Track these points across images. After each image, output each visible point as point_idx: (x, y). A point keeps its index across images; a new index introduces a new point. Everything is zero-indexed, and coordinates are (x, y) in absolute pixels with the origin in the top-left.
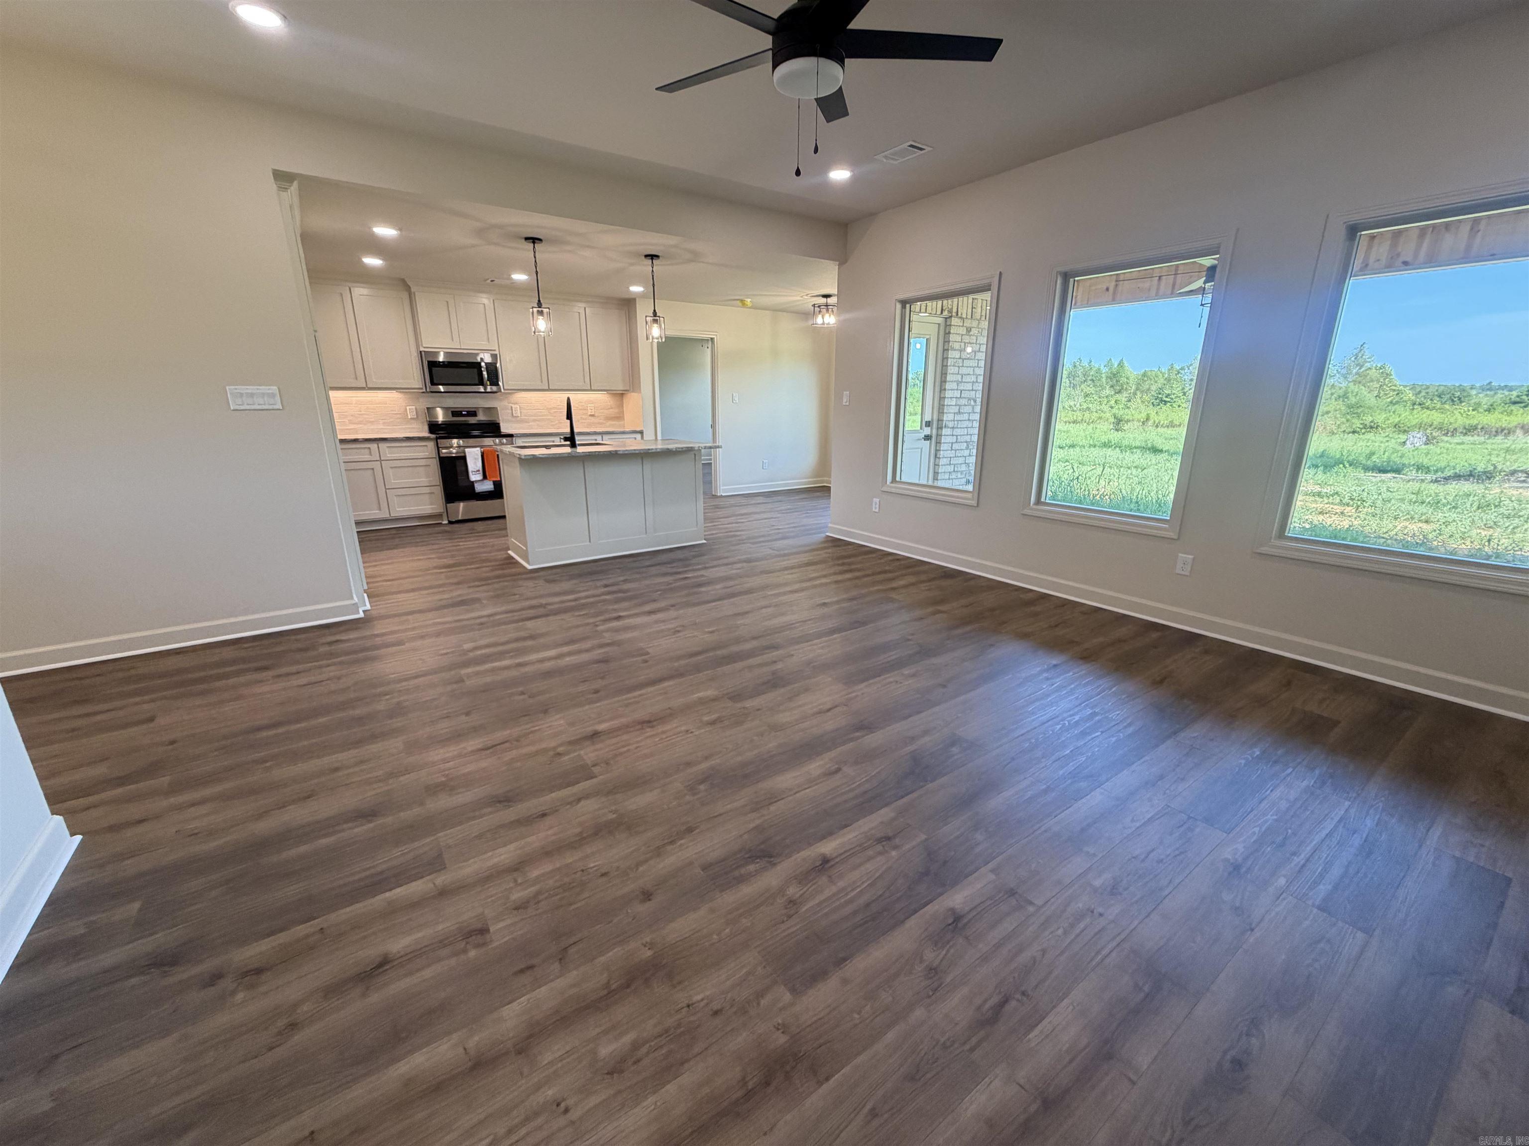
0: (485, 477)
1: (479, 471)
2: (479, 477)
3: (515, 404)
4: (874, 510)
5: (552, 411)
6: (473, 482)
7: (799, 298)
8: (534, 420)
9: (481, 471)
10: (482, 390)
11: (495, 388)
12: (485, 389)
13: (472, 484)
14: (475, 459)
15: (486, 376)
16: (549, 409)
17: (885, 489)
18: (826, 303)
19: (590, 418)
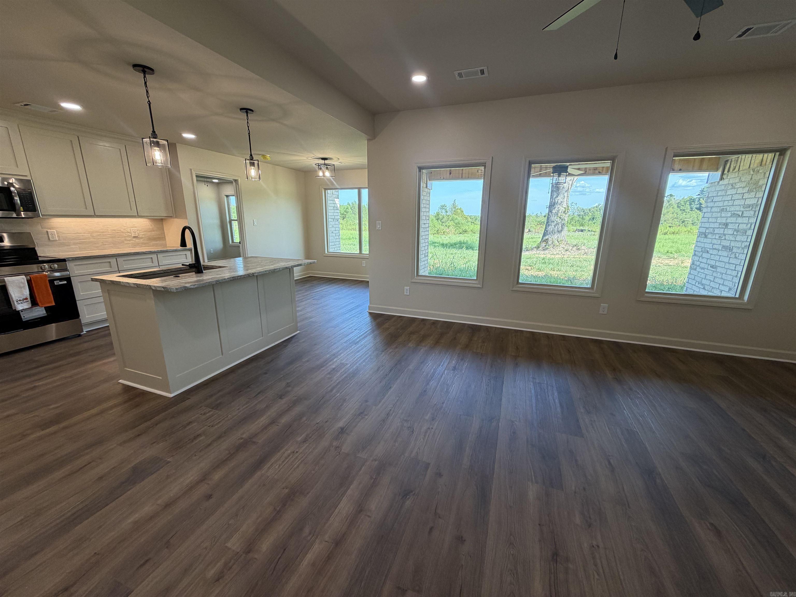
0: (34, 303)
1: (26, 299)
2: (26, 305)
3: (50, 228)
4: (405, 293)
6: (19, 311)
7: (305, 158)
8: (74, 244)
9: (29, 300)
10: (14, 215)
11: (30, 214)
12: (19, 214)
13: (18, 313)
14: (20, 287)
15: (19, 202)
17: (414, 281)
18: (325, 163)
19: (134, 239)
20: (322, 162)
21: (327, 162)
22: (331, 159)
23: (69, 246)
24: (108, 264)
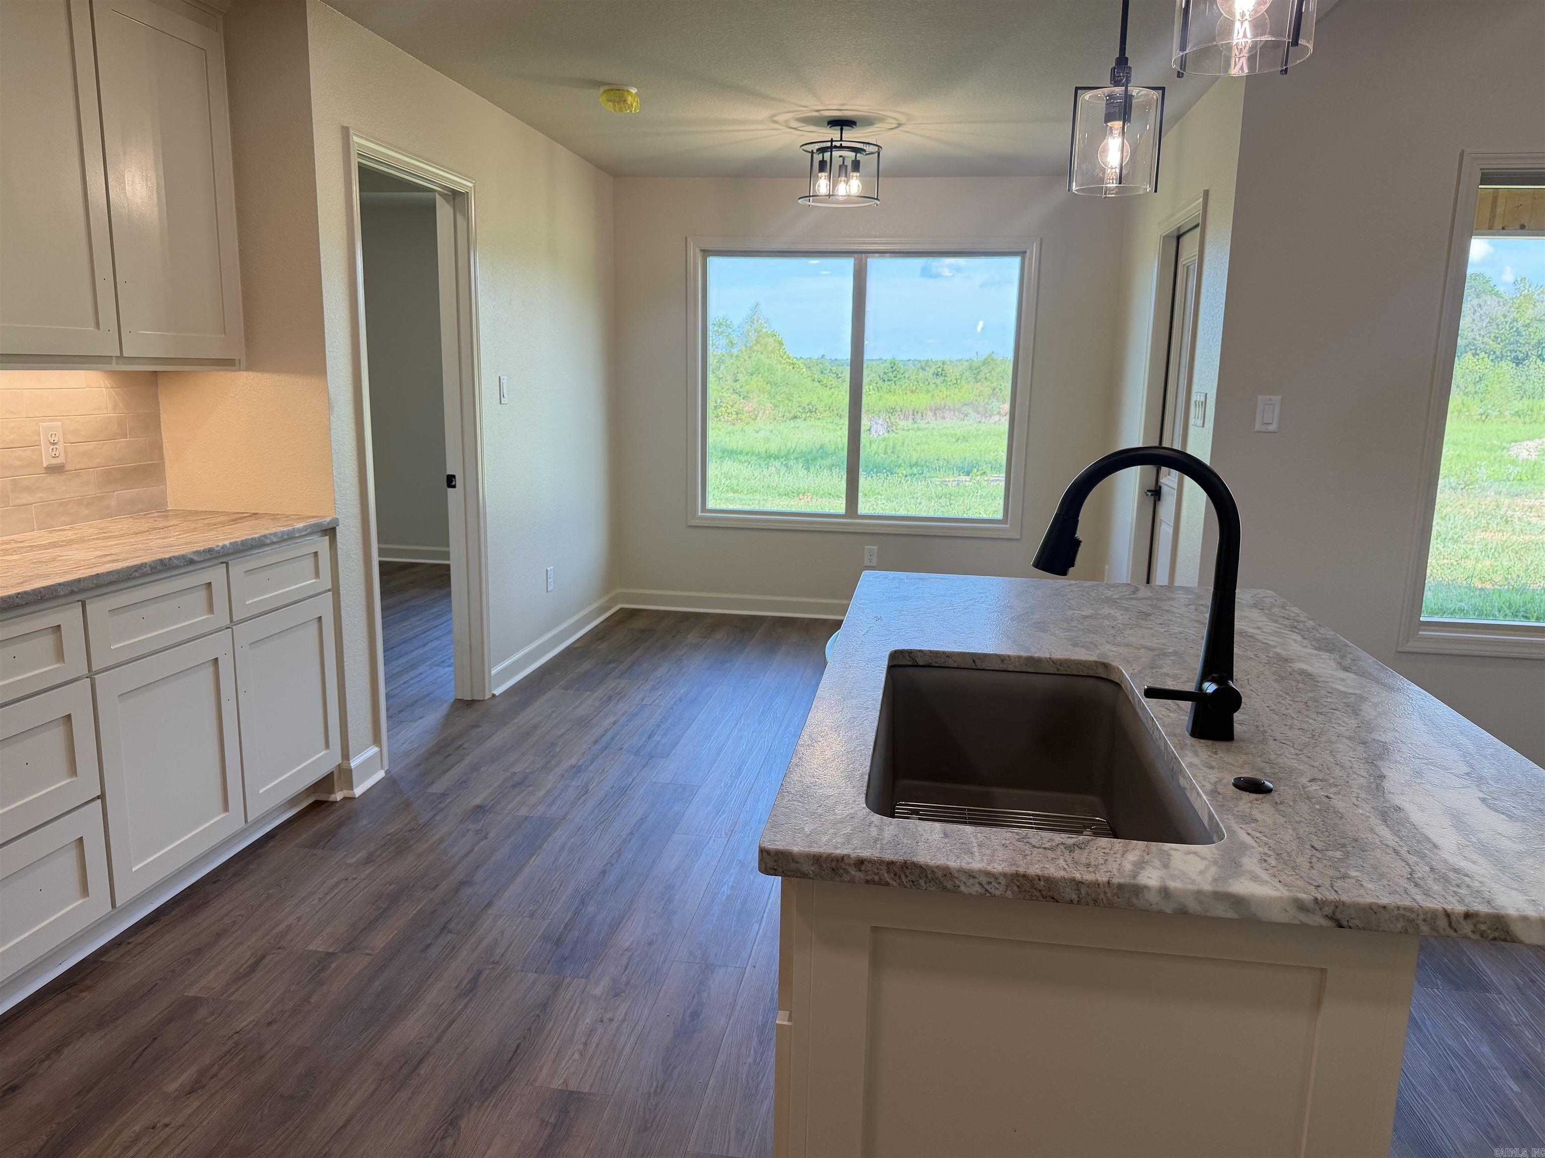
17: (1411, 646)
18: (841, 140)
19: (51, 480)
20: (833, 134)
21: (851, 135)
22: (868, 122)
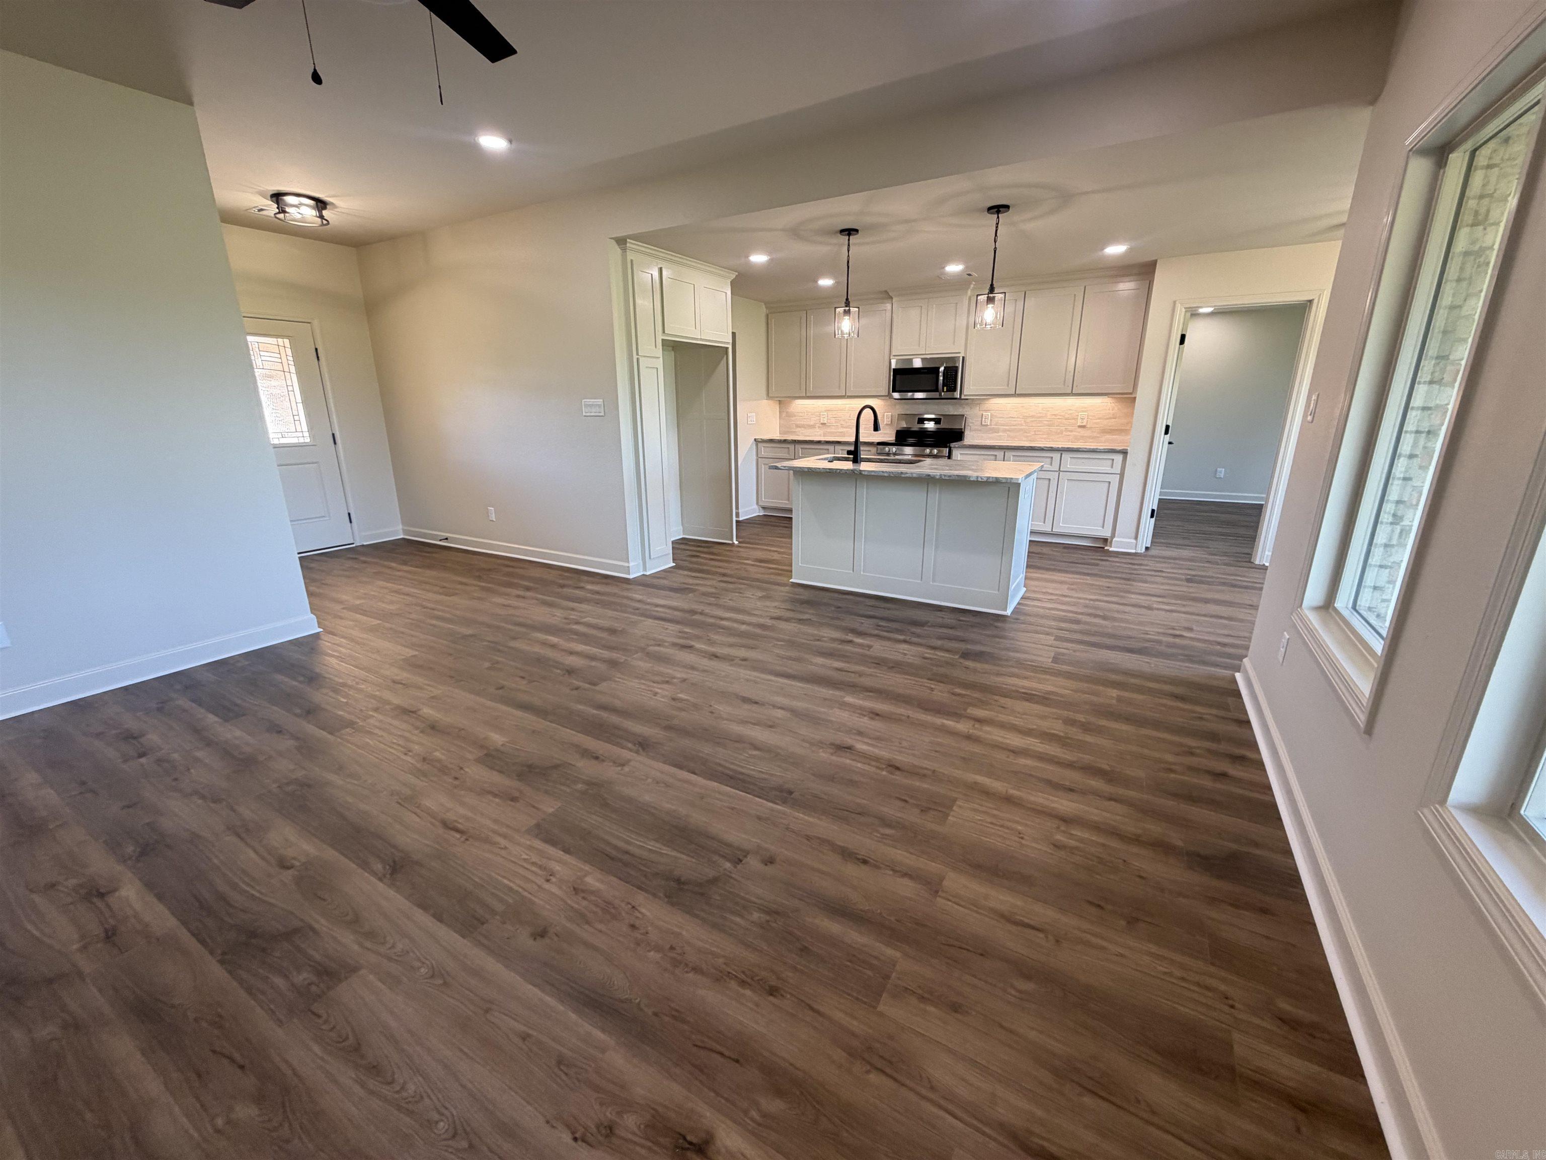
5: (1029, 420)
8: (1005, 431)
10: (937, 396)
11: (953, 394)
12: (941, 395)
15: (942, 381)
16: (1025, 417)
17: (1293, 617)
19: (1080, 430)
23: (998, 432)
24: (993, 457)
